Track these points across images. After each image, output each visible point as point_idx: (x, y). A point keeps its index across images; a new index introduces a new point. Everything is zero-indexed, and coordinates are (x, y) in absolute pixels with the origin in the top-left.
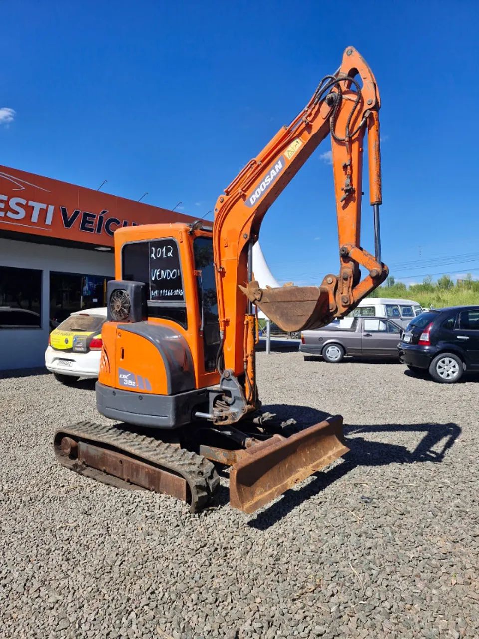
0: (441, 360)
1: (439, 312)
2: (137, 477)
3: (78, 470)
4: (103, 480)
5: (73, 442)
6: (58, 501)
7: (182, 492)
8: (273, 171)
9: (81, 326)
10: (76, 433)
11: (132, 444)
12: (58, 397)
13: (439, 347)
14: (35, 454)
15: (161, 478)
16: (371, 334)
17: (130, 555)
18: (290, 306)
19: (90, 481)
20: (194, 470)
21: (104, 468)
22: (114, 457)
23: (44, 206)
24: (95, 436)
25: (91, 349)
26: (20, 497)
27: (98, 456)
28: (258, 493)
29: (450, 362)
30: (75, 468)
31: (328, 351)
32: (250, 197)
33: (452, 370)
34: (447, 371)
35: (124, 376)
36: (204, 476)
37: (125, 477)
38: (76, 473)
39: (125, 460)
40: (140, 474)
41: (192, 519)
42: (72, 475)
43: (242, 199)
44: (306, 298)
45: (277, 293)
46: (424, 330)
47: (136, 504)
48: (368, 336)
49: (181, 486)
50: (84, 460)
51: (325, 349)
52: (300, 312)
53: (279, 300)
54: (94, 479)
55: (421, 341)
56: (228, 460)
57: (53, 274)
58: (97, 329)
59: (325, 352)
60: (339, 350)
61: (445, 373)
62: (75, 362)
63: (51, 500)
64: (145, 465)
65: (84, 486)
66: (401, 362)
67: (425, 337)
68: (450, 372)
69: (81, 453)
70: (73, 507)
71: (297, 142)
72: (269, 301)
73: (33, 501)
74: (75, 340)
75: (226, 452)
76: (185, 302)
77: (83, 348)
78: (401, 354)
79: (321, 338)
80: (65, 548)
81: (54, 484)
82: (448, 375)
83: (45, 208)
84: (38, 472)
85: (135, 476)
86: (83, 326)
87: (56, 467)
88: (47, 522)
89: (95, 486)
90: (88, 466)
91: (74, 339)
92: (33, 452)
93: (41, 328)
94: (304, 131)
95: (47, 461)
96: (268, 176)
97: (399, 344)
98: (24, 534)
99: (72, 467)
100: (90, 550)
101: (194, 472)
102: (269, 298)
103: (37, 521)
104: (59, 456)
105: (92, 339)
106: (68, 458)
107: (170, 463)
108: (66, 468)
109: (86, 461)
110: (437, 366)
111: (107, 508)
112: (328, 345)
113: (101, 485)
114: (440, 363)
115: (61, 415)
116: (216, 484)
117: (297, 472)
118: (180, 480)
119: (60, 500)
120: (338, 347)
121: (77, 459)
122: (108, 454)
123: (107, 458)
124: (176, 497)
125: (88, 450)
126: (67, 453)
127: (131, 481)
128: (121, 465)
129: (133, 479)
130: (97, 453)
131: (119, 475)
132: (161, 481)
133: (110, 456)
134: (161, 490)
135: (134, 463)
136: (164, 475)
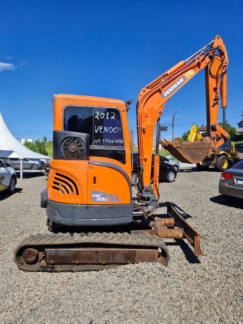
8: (178, 82)
18: (196, 151)
32: (164, 93)
35: (96, 195)
43: (158, 93)
44: (205, 147)
45: (190, 144)
52: (201, 154)
53: (191, 148)
71: (192, 71)
72: (184, 148)
76: (125, 148)
94: (196, 66)
96: (175, 84)
102: (185, 147)
121: (38, 263)
122: (82, 251)
123: (81, 254)
124: (149, 262)
125: (58, 252)
126: (31, 261)
127: (107, 263)
128: (97, 255)
129: (109, 261)
130: (69, 252)
131: (94, 262)
132: (136, 256)
133: (84, 251)
134: (136, 262)
135: (110, 251)
136: (139, 252)
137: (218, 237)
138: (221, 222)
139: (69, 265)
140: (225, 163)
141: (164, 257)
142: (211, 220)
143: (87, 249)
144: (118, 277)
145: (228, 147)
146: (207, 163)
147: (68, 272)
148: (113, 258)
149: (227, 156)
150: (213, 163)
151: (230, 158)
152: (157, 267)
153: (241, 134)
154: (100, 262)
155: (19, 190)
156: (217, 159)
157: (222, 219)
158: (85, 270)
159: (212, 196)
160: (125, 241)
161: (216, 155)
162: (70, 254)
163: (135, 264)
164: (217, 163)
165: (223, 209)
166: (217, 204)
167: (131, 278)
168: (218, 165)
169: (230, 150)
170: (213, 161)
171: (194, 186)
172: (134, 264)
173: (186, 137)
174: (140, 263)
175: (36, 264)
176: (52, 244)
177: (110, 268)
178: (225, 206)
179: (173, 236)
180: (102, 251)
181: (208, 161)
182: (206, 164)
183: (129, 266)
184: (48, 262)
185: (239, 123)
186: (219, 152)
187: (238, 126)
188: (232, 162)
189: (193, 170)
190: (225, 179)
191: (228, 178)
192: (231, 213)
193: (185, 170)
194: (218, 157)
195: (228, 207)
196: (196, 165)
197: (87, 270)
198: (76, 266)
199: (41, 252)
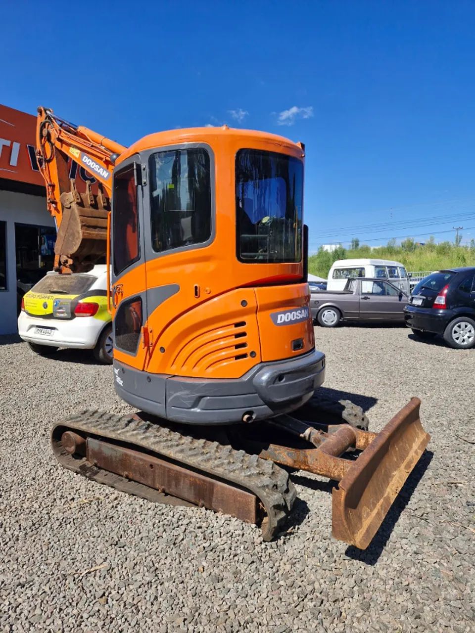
0: (457, 325)
1: (455, 273)
2: (176, 486)
3: (88, 475)
4: (126, 489)
5: (78, 438)
6: (72, 524)
7: (249, 511)
9: (62, 287)
10: (84, 428)
11: (170, 443)
12: (37, 371)
13: (456, 311)
14: (25, 451)
15: (215, 491)
16: (369, 297)
17: (204, 620)
19: (108, 490)
20: (268, 483)
21: (126, 473)
22: (141, 460)
23: (8, 143)
24: (112, 433)
25: (76, 314)
26: (17, 522)
27: (116, 457)
28: (365, 516)
29: (466, 326)
30: (83, 471)
31: (324, 314)
33: (468, 334)
34: (463, 336)
36: (279, 489)
37: (157, 486)
38: (84, 477)
39: (158, 465)
40: (182, 483)
41: (270, 551)
42: (80, 482)
46: (439, 292)
47: (183, 528)
48: (366, 298)
49: (247, 504)
50: (96, 461)
51: (320, 312)
54: (112, 487)
55: (436, 304)
56: (295, 462)
57: (19, 227)
58: (83, 290)
59: (321, 316)
60: (335, 313)
61: (461, 338)
62: (58, 330)
63: (61, 524)
64: (188, 472)
65: (102, 497)
66: (408, 326)
67: (441, 300)
68: (466, 337)
69: (90, 453)
70: (95, 535)
73: (37, 526)
74: (55, 304)
75: (292, 451)
77: (67, 313)
78: (408, 317)
79: (317, 301)
80: (103, 611)
81: (60, 497)
82: (464, 341)
83: (9, 145)
84: (34, 479)
85: (173, 486)
86: (65, 288)
87: (57, 469)
88: (64, 564)
89: (116, 499)
90: (100, 468)
91: (54, 302)
92: (21, 448)
93: (6, 289)
95: (42, 461)
97: (406, 307)
98: (35, 589)
99: (79, 470)
100: (140, 614)
101: (267, 486)
103: (49, 561)
104: (59, 455)
105: (78, 303)
106: (71, 457)
107: (232, 474)
108: (69, 471)
109: (98, 462)
110: (453, 331)
111: (144, 534)
112: (324, 309)
113: (123, 496)
114: (456, 328)
115: (47, 394)
116: (294, 499)
117: (393, 477)
118: (245, 495)
119: (74, 524)
120: (334, 311)
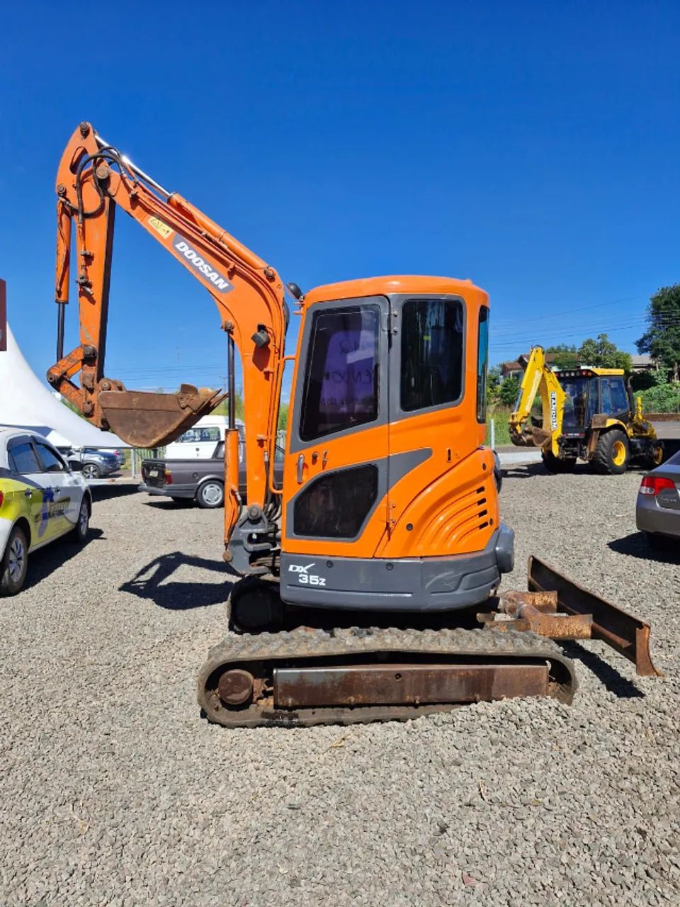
7: (540, 685)
15: (495, 678)
22: (381, 674)
30: (274, 720)
31: (205, 492)
39: (409, 671)
40: (447, 683)
49: (538, 677)
50: (290, 700)
51: (201, 488)
59: (202, 493)
60: (218, 489)
64: (455, 667)
69: (279, 690)
79: (196, 473)
85: (433, 691)
109: (296, 699)
112: (204, 484)
118: (535, 669)
120: (218, 484)
121: (252, 707)
122: (362, 672)
123: (360, 680)
124: (528, 695)
125: (304, 678)
126: (241, 700)
127: (425, 700)
128: (400, 682)
129: (429, 697)
130: (331, 677)
131: (393, 700)
132: (495, 682)
133: (369, 673)
134: (495, 696)
135: (431, 671)
136: (501, 672)
137: (664, 636)
138: (659, 601)
139: (330, 709)
140: (620, 449)
141: (561, 684)
142: (632, 597)
143: (373, 667)
144: (460, 732)
145: (626, 406)
146: (572, 451)
147: (330, 725)
148: (438, 689)
149: (625, 432)
150: (588, 451)
151: (632, 437)
152: (550, 708)
153: (644, 369)
154: (408, 698)
155: (96, 534)
156: (599, 439)
157: (657, 593)
158: (372, 719)
159: (610, 537)
160: (469, 646)
161: (596, 430)
162: (333, 682)
163: (494, 701)
164: (600, 452)
165: (653, 570)
166: (630, 558)
167: (494, 735)
168: (602, 455)
169: (633, 416)
170: (587, 445)
171: (553, 514)
172: (491, 702)
173: (494, 380)
174: (505, 699)
175: (248, 708)
176: (293, 657)
177: (434, 713)
178: (653, 561)
179: (567, 633)
180: (412, 673)
181: (575, 446)
182: (569, 455)
183: (481, 706)
184: (281, 703)
185: (638, 341)
186: (604, 422)
187: (636, 348)
188: (639, 446)
189: (533, 470)
190: (653, 492)
191: (660, 488)
192: (676, 579)
193: (511, 470)
194: (601, 434)
195: (661, 564)
196: (543, 456)
197: (377, 718)
198: (347, 710)
199: (260, 680)
